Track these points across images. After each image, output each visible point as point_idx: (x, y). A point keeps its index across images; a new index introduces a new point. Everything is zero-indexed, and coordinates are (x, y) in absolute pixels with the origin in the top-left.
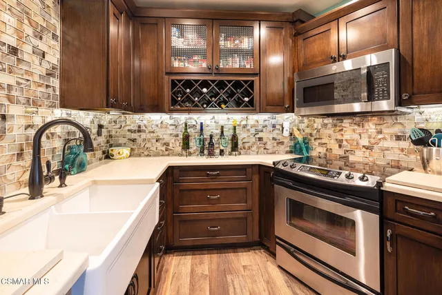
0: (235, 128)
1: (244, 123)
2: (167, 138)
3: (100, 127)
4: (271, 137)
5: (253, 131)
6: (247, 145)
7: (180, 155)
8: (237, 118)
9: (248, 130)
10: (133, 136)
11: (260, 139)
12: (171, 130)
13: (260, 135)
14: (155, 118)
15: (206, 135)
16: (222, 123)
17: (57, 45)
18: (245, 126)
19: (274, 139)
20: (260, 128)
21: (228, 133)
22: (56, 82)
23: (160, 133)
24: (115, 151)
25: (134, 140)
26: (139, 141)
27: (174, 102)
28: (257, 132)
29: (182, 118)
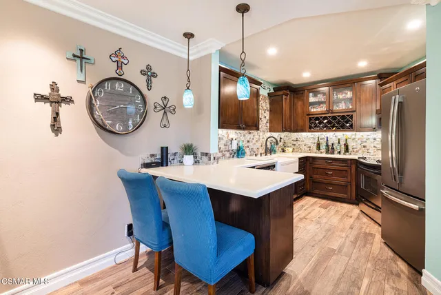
0: (346, 140)
1: (354, 137)
2: (310, 144)
3: (281, 138)
4: (372, 145)
5: (359, 142)
6: (355, 150)
7: (316, 153)
8: (349, 134)
9: (356, 141)
10: (294, 143)
11: (364, 147)
12: (312, 140)
13: (364, 144)
14: (304, 134)
15: (330, 144)
16: (339, 137)
17: (268, 113)
18: (354, 139)
19: (374, 147)
20: (364, 140)
21: (342, 143)
22: (268, 125)
23: (307, 142)
24: (286, 149)
25: (294, 145)
26: (297, 145)
27: (310, 127)
28: (362, 142)
29: (317, 134)
